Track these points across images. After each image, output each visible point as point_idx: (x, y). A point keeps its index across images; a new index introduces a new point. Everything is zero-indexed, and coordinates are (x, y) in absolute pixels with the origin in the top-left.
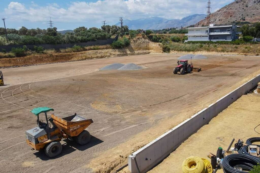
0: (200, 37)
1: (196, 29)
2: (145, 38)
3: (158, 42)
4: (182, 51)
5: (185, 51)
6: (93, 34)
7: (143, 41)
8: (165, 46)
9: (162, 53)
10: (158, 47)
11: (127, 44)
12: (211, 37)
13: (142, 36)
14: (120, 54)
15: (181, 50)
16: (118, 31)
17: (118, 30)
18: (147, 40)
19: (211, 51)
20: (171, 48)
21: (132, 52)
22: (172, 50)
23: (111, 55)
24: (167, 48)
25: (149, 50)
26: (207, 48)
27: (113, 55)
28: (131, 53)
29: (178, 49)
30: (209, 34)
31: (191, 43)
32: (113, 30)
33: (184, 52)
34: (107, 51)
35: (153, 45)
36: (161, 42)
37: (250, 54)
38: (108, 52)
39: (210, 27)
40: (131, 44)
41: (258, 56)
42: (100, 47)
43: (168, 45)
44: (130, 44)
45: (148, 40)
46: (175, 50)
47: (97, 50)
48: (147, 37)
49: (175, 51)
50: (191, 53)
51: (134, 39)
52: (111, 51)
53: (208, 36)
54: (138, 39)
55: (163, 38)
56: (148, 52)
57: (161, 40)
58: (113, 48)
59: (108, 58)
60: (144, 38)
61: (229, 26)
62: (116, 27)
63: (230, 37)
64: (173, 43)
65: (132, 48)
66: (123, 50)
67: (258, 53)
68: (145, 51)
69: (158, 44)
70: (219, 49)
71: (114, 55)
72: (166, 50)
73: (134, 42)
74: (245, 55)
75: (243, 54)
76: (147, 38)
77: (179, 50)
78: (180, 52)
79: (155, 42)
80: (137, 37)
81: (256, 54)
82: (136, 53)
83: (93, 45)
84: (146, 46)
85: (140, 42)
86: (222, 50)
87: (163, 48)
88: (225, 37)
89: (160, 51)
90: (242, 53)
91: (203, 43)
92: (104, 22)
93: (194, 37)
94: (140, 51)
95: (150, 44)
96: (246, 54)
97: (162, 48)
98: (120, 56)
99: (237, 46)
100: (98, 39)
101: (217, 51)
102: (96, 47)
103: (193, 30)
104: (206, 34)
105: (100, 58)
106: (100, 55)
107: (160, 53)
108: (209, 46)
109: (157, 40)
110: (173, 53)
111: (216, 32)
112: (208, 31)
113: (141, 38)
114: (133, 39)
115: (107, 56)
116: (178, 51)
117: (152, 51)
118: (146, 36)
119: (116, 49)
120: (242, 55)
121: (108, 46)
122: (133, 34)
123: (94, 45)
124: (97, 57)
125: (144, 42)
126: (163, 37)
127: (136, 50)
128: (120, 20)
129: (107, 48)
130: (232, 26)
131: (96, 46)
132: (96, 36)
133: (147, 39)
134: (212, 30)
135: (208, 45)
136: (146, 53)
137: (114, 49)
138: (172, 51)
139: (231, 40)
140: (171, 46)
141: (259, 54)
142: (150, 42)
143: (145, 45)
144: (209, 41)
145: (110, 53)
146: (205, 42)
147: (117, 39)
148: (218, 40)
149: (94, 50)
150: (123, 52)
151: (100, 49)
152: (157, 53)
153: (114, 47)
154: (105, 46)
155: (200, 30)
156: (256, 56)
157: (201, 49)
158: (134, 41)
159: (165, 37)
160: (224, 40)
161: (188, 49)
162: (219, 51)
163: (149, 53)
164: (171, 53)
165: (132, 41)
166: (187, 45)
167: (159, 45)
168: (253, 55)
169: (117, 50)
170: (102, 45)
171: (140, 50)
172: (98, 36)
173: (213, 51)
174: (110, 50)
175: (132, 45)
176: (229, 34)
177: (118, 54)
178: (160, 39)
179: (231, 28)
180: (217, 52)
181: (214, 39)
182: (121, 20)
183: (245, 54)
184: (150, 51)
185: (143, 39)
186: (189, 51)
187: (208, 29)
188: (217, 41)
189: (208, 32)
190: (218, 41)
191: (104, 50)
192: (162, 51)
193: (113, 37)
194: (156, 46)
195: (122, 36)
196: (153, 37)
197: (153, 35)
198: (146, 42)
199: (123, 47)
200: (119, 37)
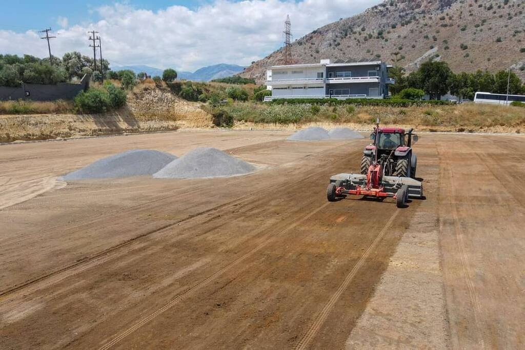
0: (305, 88)
1: (293, 71)
2: (163, 90)
3: (196, 100)
4: (267, 122)
5: (275, 121)
6: (8, 65)
7: (160, 96)
8: (218, 110)
9: (213, 127)
10: (201, 112)
11: (118, 104)
12: (330, 89)
13: (154, 84)
14: (100, 130)
15: (263, 121)
16: (85, 68)
17: (84, 66)
18: (169, 95)
19: (345, 122)
20: (235, 116)
21: (133, 126)
22: (240, 121)
23: (72, 132)
24: (224, 116)
25: (175, 120)
26: (330, 113)
27: (80, 131)
28: (130, 128)
29: (254, 118)
30: (327, 82)
31: (286, 103)
32: (70, 64)
33: (272, 124)
34: (59, 118)
35: (186, 107)
36: (204, 101)
37: (443, 128)
38: (63, 122)
39: (327, 66)
40: (129, 102)
41: (464, 133)
42: (35, 105)
43: (225, 109)
44: (125, 103)
45: (172, 94)
46: (246, 121)
47: (25, 116)
48: (169, 87)
49: (246, 124)
50: (291, 127)
51: (136, 90)
52: (71, 120)
53: (323, 87)
54: (146, 89)
55: (207, 91)
56: (172, 126)
57: (202, 96)
58: (78, 113)
59: (65, 140)
60: (161, 89)
61: (375, 63)
62: (79, 57)
63: (377, 90)
64: (238, 104)
65: (131, 114)
66: (108, 120)
67: (462, 126)
68: (165, 124)
69: (198, 104)
70: (364, 116)
71: (84, 131)
72: (222, 120)
73: (134, 97)
74: (432, 131)
75: (425, 127)
76: (169, 89)
77: (257, 119)
78: (260, 126)
79: (189, 100)
80: (143, 86)
81: (458, 127)
82: (142, 127)
83: (12, 100)
84: (168, 111)
85: (151, 98)
86: (371, 120)
87: (213, 115)
88: (364, 88)
89: (206, 123)
90: (423, 125)
91: (317, 103)
92: (47, 31)
93: (289, 88)
94: (154, 124)
95: (176, 104)
96: (434, 128)
97: (210, 116)
98: (100, 135)
99: (404, 109)
100: (28, 81)
101: (360, 122)
102: (22, 104)
103: (283, 73)
104: (320, 82)
105: (37, 139)
106: (36, 131)
107: (207, 129)
108: (334, 110)
109: (193, 95)
110: (242, 127)
111: (342, 76)
112: (322, 73)
113: (154, 90)
114: (132, 89)
115: (59, 134)
116: (256, 122)
117: (184, 122)
118: (164, 84)
119: (86, 114)
120: (423, 130)
121: (62, 103)
122: (126, 78)
123: (15, 98)
124: (28, 138)
125: (161, 100)
126: (207, 88)
127: (142, 120)
128: (90, 39)
129: (58, 111)
130: (380, 62)
131: (22, 102)
132: (21, 71)
134: (331, 72)
135: (331, 108)
136: (167, 129)
137: (82, 114)
138: (238, 122)
139: (381, 97)
140: (234, 110)
141: (465, 127)
142: (177, 100)
143: (165, 109)
144: (329, 98)
145: (70, 126)
146: (322, 102)
147: (85, 86)
148: (347, 97)
149: (17, 116)
150: (108, 123)
151: (38, 113)
152: (199, 129)
153: (81, 109)
154: (51, 105)
155: (301, 72)
156: (458, 133)
157: (315, 117)
158: (135, 94)
159: (211, 90)
160: (365, 96)
161: (282, 117)
162: (365, 122)
163: (175, 128)
164: (238, 129)
165: (129, 95)
166: (277, 108)
167: (202, 107)
168: (450, 131)
169: (91, 119)
170: (43, 100)
171: (152, 120)
172: (27, 73)
173: (347, 121)
174: (69, 118)
175: (132, 106)
176: (376, 80)
177: (95, 131)
178: (201, 93)
179: (378, 69)
180: (360, 125)
181: (338, 93)
182: (92, 38)
183: (429, 127)
184: (178, 123)
185: (159, 92)
186: (284, 121)
187: (324, 71)
188: (347, 100)
189: (322, 77)
190: (351, 97)
191: (49, 115)
192: (212, 122)
193: (75, 80)
194: (194, 109)
195: (100, 79)
196: (184, 86)
197: (182, 82)
198: (167, 99)
199: (108, 110)
200: (91, 84)
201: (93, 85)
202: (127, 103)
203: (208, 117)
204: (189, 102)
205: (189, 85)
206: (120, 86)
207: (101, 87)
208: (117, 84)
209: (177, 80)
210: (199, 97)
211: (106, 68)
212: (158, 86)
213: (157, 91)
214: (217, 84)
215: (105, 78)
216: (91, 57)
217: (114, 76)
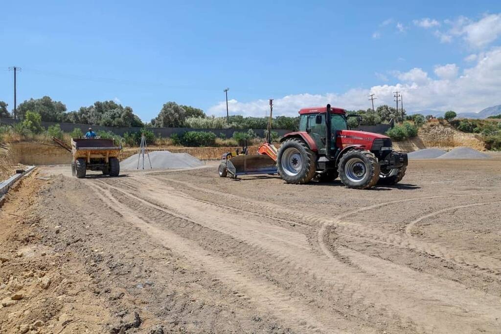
2: (445, 126)
3: (472, 132)
7: (442, 130)
8: (490, 138)
9: (485, 151)
10: (474, 140)
11: (413, 135)
13: (438, 122)
16: (390, 115)
17: (390, 113)
18: (449, 129)
24: (494, 142)
25: (453, 146)
32: (381, 113)
35: (463, 137)
36: (478, 132)
43: (496, 137)
44: (417, 135)
45: (452, 128)
48: (449, 123)
51: (424, 126)
54: (432, 126)
55: (481, 125)
57: (477, 129)
60: (443, 125)
62: (387, 108)
65: (421, 142)
66: (406, 145)
69: (472, 135)
72: (493, 145)
73: (423, 131)
76: (450, 125)
79: (465, 132)
80: (429, 124)
84: (448, 140)
85: (436, 131)
87: (485, 142)
89: (479, 147)
92: (372, 96)
95: (454, 135)
97: (482, 142)
109: (469, 128)
113: (438, 126)
114: (422, 126)
118: (445, 122)
122: (418, 120)
125: (443, 132)
126: (482, 123)
127: (428, 146)
128: (395, 96)
133: (449, 127)
142: (455, 132)
143: (446, 138)
147: (392, 126)
150: (406, 147)
158: (424, 129)
159: (485, 124)
165: (420, 130)
167: (476, 137)
169: (396, 144)
171: (436, 146)
175: (421, 136)
178: (476, 126)
185: (441, 127)
192: (484, 147)
193: (386, 122)
194: (469, 138)
195: (401, 121)
196: (462, 123)
197: (460, 119)
198: (448, 132)
199: (406, 140)
200: (395, 124)
201: (397, 125)
202: (419, 135)
203: (480, 144)
204: (465, 134)
205: (466, 121)
206: (413, 124)
207: (402, 125)
208: (411, 123)
209: (456, 118)
210: (474, 129)
211: (403, 114)
212: (441, 123)
213: (440, 126)
214: (490, 120)
215: (404, 120)
216: (395, 107)
217: (410, 118)
